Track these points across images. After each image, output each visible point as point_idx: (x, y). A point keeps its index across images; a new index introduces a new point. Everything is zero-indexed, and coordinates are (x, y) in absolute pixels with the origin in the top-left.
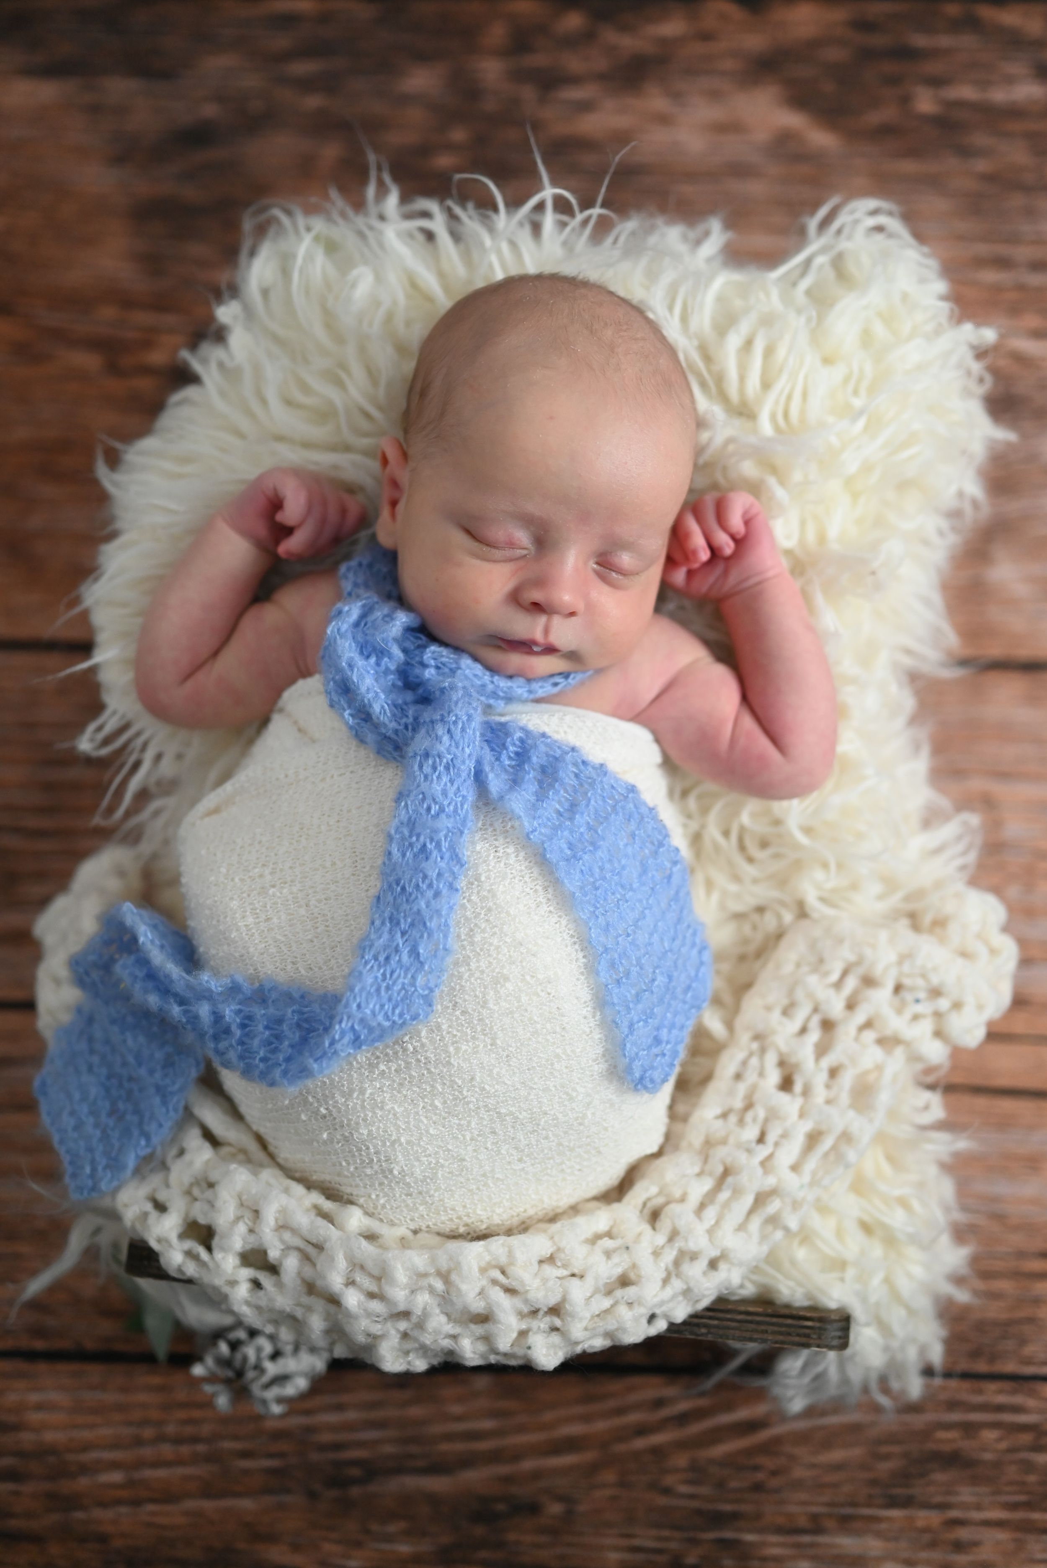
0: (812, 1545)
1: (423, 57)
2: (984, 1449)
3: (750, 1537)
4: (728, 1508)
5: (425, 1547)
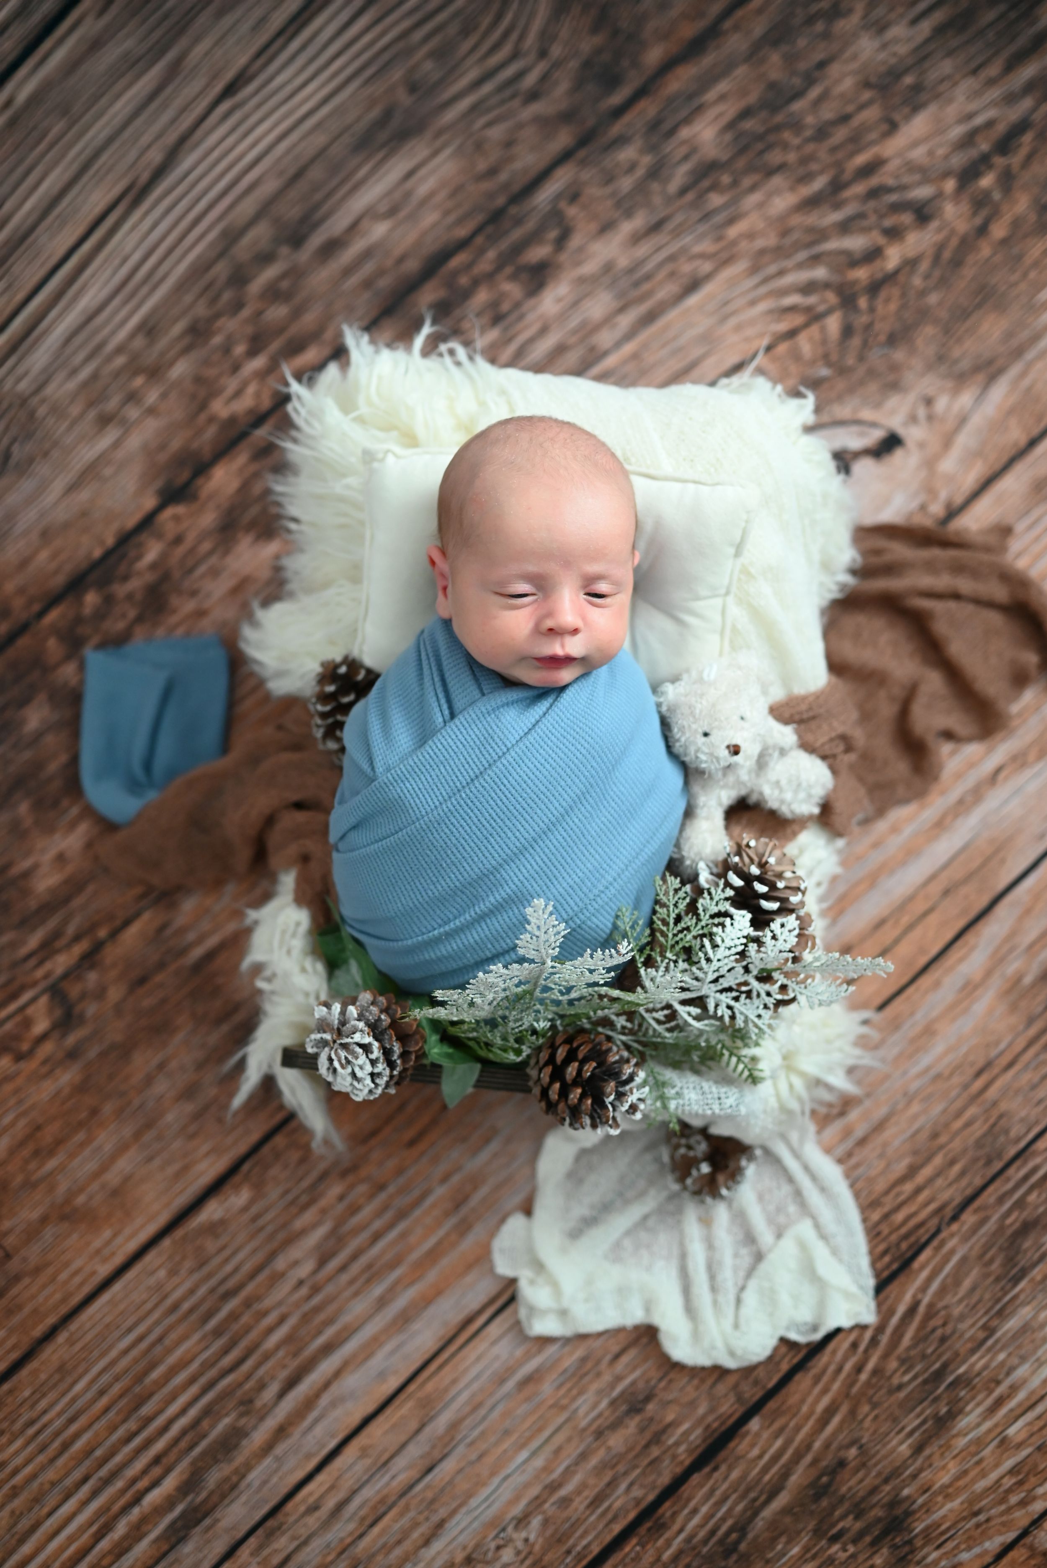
0: (997, 1342)
1: (24, 702)
2: (1037, 1207)
3: (961, 1370)
4: (937, 1365)
5: (805, 1539)
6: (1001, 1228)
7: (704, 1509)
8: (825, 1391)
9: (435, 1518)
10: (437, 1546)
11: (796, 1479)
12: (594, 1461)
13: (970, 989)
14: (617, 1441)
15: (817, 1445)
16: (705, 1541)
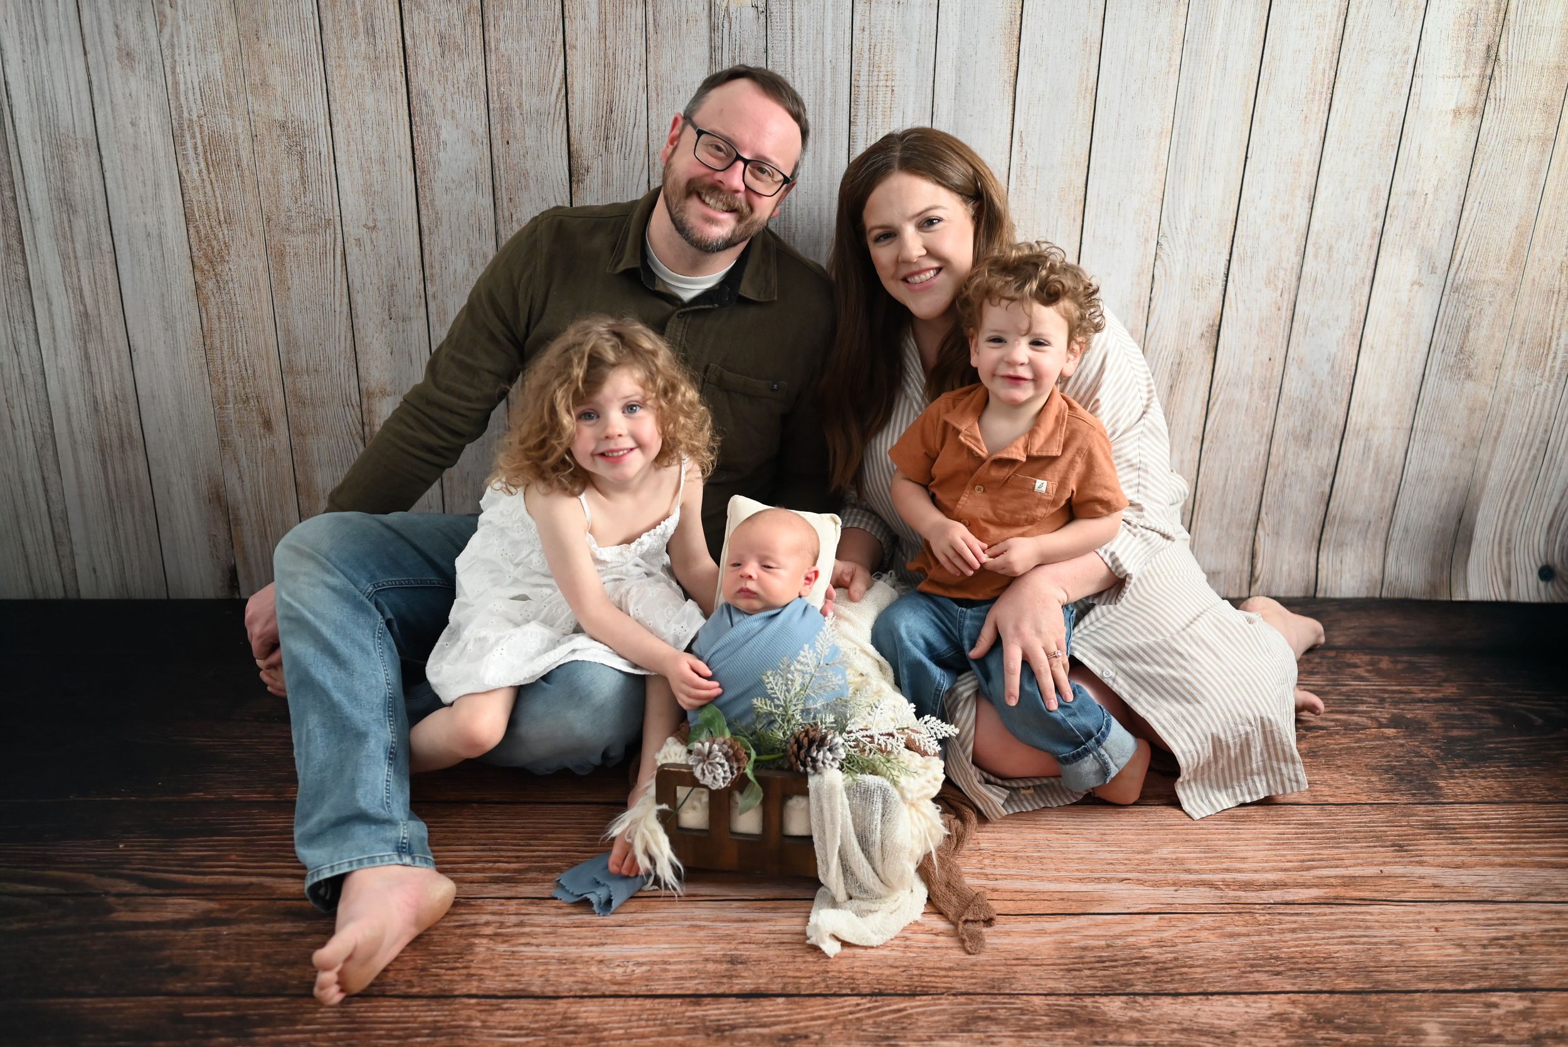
6: (975, 1011)
7: (724, 1011)
8: (827, 1010)
9: (604, 941)
10: (593, 949)
11: (778, 1028)
12: (694, 966)
13: (1042, 932)
14: (711, 967)
15: (802, 1024)
16: (711, 1021)
